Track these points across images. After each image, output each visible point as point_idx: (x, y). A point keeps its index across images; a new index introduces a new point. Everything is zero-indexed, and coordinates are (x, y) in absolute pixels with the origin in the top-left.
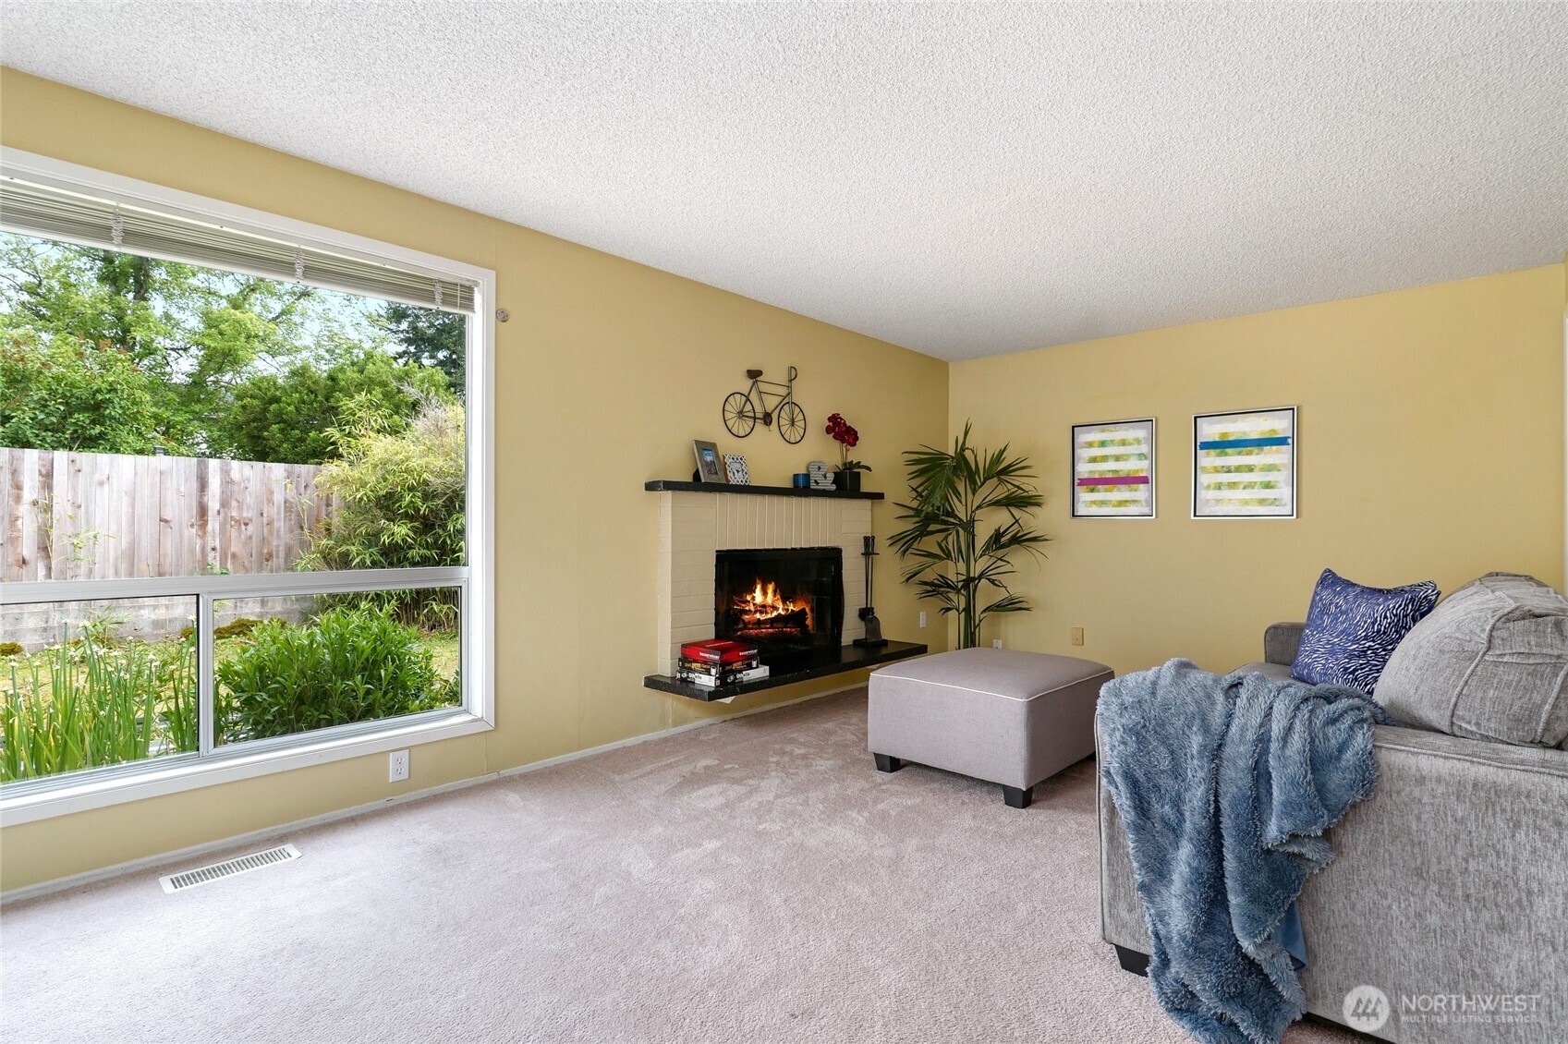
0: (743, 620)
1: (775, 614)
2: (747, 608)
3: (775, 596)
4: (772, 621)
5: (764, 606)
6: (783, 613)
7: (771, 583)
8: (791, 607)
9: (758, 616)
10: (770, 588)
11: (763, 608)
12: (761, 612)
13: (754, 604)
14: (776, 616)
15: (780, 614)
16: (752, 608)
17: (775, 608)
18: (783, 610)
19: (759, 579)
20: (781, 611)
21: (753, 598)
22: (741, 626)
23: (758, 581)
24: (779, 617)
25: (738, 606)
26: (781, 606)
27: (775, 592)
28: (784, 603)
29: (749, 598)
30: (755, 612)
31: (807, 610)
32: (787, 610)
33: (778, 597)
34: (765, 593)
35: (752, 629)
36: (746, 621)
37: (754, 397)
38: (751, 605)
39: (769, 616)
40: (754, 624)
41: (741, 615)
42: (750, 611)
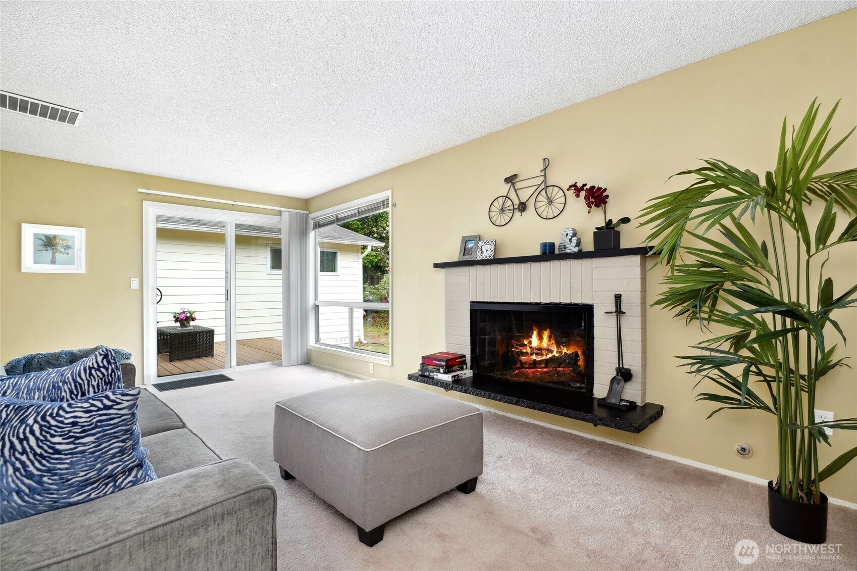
0: (521, 361)
1: (549, 356)
2: (524, 351)
3: (550, 340)
4: (547, 362)
5: (540, 349)
6: (557, 355)
7: (546, 330)
8: (565, 350)
9: (534, 357)
10: (546, 334)
11: (539, 351)
12: (537, 354)
13: (531, 348)
14: (550, 358)
15: (554, 355)
16: (529, 350)
17: (549, 351)
18: (557, 352)
19: (536, 326)
20: (555, 353)
21: (530, 342)
22: (518, 365)
23: (534, 328)
24: (553, 359)
25: (516, 348)
26: (555, 350)
27: (550, 337)
28: (558, 346)
29: (526, 342)
30: (532, 354)
31: (579, 353)
32: (561, 353)
33: (553, 341)
34: (540, 338)
35: (528, 368)
36: (523, 361)
37: (513, 195)
38: (528, 348)
39: (544, 357)
40: (530, 364)
41: (519, 356)
42: (527, 353)
